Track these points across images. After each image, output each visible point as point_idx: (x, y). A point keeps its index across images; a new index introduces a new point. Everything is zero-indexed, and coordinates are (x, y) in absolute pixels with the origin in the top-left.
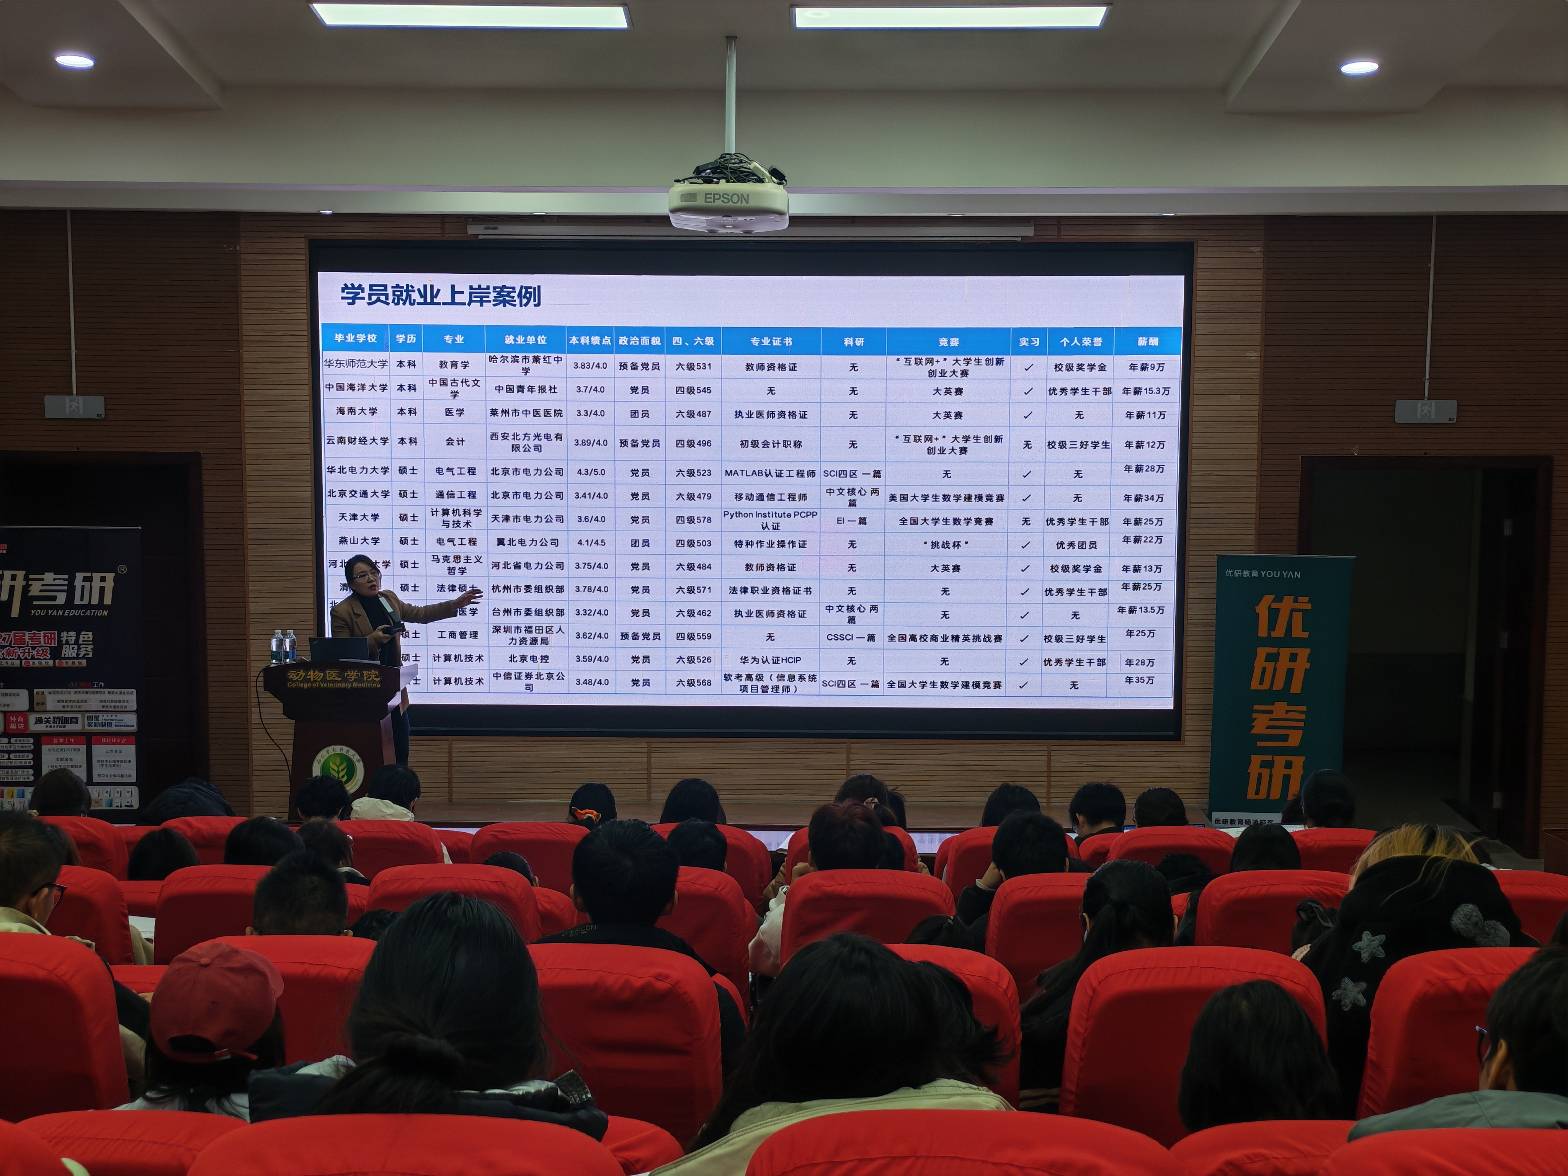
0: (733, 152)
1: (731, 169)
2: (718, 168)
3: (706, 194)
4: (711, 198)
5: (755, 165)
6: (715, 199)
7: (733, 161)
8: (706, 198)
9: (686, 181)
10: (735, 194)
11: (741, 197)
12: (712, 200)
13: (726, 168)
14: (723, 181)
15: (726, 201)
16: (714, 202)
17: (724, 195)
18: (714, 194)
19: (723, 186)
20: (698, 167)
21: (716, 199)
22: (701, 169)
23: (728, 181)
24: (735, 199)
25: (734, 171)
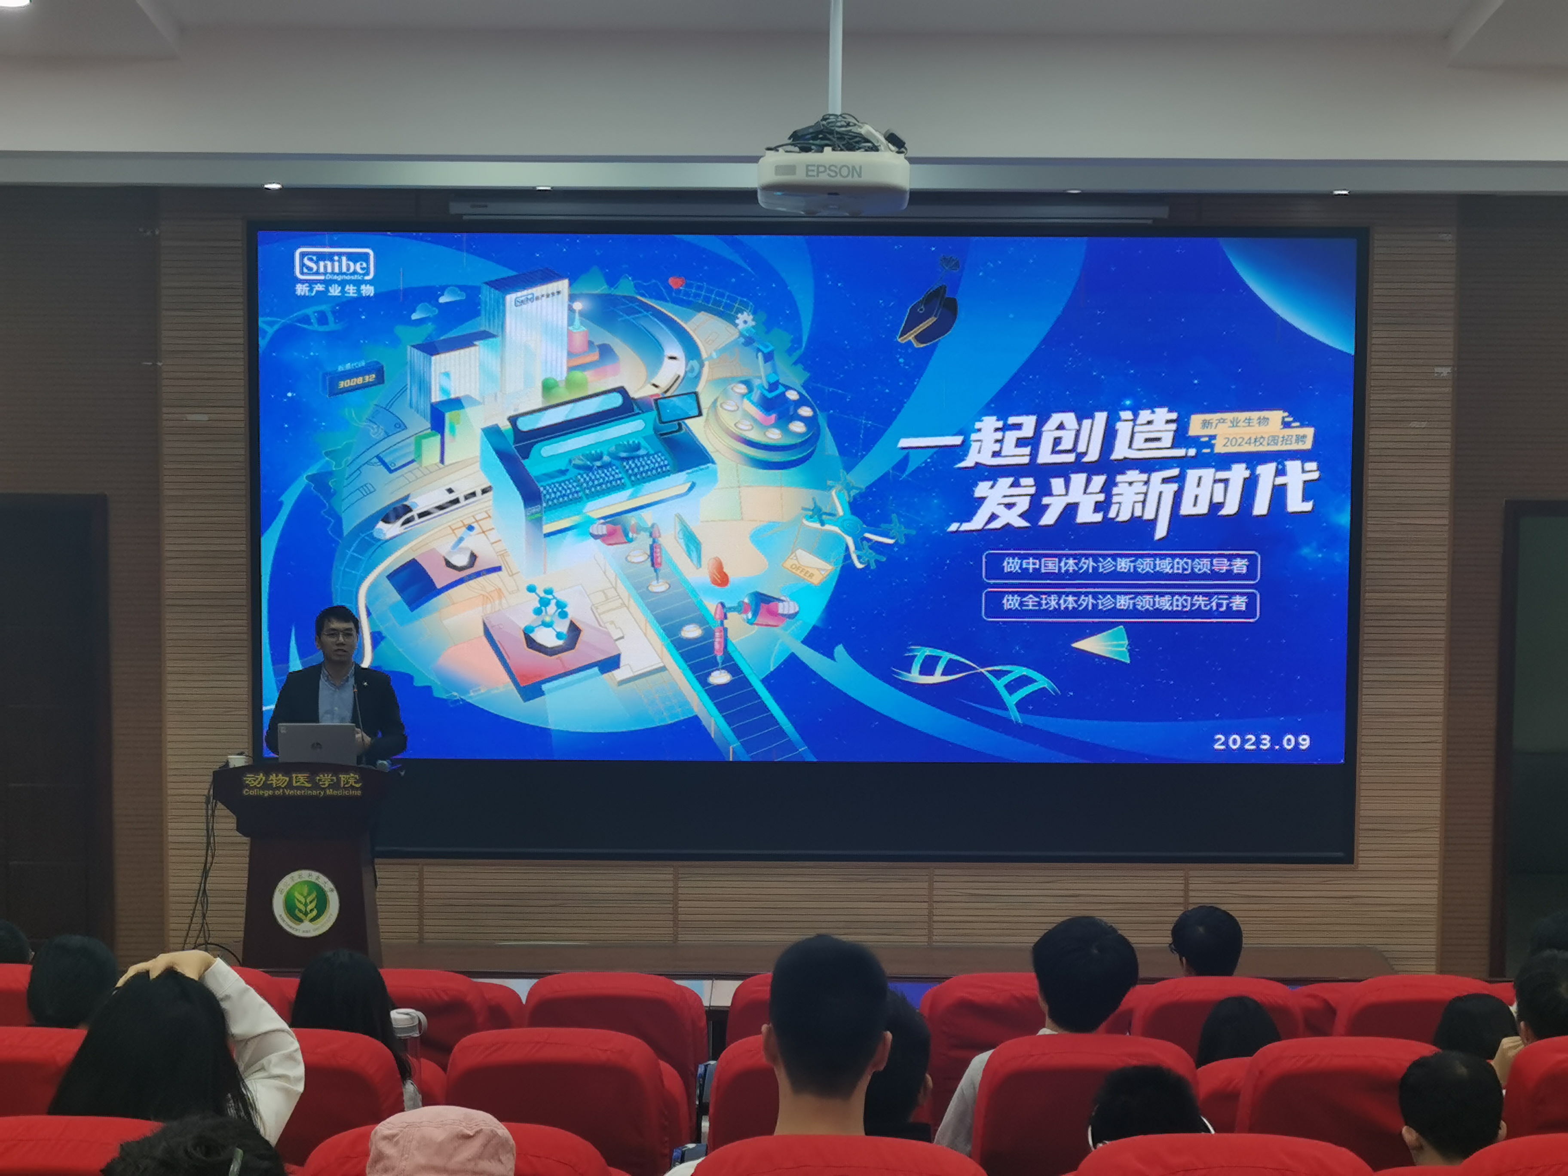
0: (839, 113)
1: (838, 133)
2: (821, 132)
3: (808, 166)
4: (813, 171)
5: (866, 129)
6: (818, 172)
7: (839, 124)
8: (808, 170)
9: (780, 149)
10: (843, 166)
11: (853, 169)
12: (815, 173)
13: (831, 132)
14: (828, 149)
15: (833, 174)
16: (818, 175)
17: (830, 167)
18: (819, 166)
19: (829, 155)
20: (795, 132)
21: (821, 172)
22: (799, 134)
23: (833, 150)
24: (845, 172)
25: (841, 136)
